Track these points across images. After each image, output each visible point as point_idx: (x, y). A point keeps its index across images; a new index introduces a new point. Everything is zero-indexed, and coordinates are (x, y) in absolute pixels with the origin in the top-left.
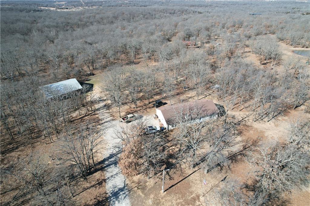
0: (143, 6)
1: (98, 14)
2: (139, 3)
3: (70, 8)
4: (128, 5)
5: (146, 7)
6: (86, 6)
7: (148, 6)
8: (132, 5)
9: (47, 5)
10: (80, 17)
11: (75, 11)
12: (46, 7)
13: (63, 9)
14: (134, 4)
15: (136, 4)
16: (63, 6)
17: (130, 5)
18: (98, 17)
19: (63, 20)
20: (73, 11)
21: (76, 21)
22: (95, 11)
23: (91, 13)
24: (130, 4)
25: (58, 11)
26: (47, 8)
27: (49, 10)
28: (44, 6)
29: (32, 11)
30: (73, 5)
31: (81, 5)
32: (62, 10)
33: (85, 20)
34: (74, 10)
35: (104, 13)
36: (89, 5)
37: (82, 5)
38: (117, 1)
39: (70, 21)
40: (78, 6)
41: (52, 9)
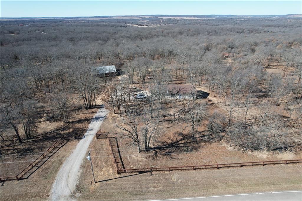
3: (150, 25)
6: (163, 24)
11: (152, 27)
13: (144, 26)
15: (208, 24)
26: (131, 25)
27: (133, 27)
30: (153, 23)
31: (160, 23)
32: (142, 27)
36: (166, 23)
41: (135, 25)
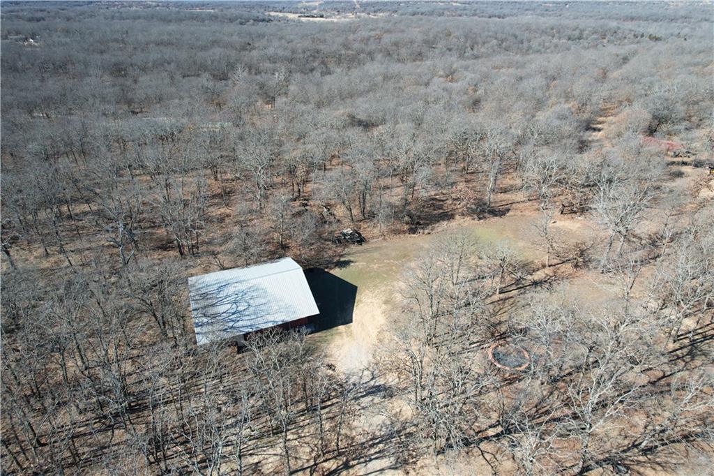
0: (495, 16)
1: (389, 31)
2: (487, 7)
3: (329, 14)
4: (459, 12)
5: (503, 18)
6: (363, 12)
7: (508, 15)
8: (468, 12)
9: (284, 8)
10: (346, 39)
11: (337, 23)
12: (281, 12)
13: (313, 17)
14: (475, 11)
15: (478, 12)
16: (315, 11)
17: (465, 12)
18: (387, 39)
19: (307, 43)
20: (333, 22)
21: (335, 47)
22: (381, 25)
23: (371, 30)
24: (465, 9)
25: (302, 22)
26: (281, 15)
27: (285, 19)
28: (278, 9)
29: (252, 21)
30: (335, 9)
31: (353, 10)
32: (311, 19)
33: (356, 45)
34: (335, 20)
35: (403, 31)
36: (368, 8)
37: (354, 8)
38: (433, 2)
39: (322, 47)
40: (345, 10)
41: (291, 16)
